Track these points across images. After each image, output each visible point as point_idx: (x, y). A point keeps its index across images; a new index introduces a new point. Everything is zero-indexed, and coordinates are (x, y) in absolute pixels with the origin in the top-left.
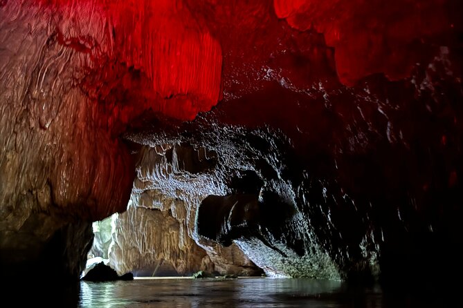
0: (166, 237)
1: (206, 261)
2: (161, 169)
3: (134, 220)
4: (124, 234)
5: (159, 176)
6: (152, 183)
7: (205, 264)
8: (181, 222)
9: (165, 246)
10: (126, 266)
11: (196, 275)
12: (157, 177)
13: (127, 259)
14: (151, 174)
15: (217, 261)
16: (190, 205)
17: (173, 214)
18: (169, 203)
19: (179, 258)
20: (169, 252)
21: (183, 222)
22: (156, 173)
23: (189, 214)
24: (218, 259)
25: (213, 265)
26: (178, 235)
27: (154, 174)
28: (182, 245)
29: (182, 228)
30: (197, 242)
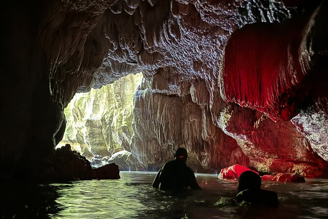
0: (186, 126)
1: (236, 154)
2: (169, 26)
3: (151, 108)
4: (142, 125)
5: (167, 39)
6: (162, 57)
7: (235, 158)
8: (202, 108)
9: (186, 137)
10: (147, 159)
11: (225, 171)
12: (165, 40)
13: (148, 151)
14: (158, 40)
15: (252, 155)
16: (213, 84)
17: (193, 98)
18: (187, 86)
19: (203, 151)
20: (189, 143)
21: (206, 108)
22: (163, 35)
23: (212, 95)
24: (254, 152)
25: (247, 160)
26: (201, 123)
27: (162, 38)
28: (205, 135)
29: (204, 115)
30: (223, 129)
